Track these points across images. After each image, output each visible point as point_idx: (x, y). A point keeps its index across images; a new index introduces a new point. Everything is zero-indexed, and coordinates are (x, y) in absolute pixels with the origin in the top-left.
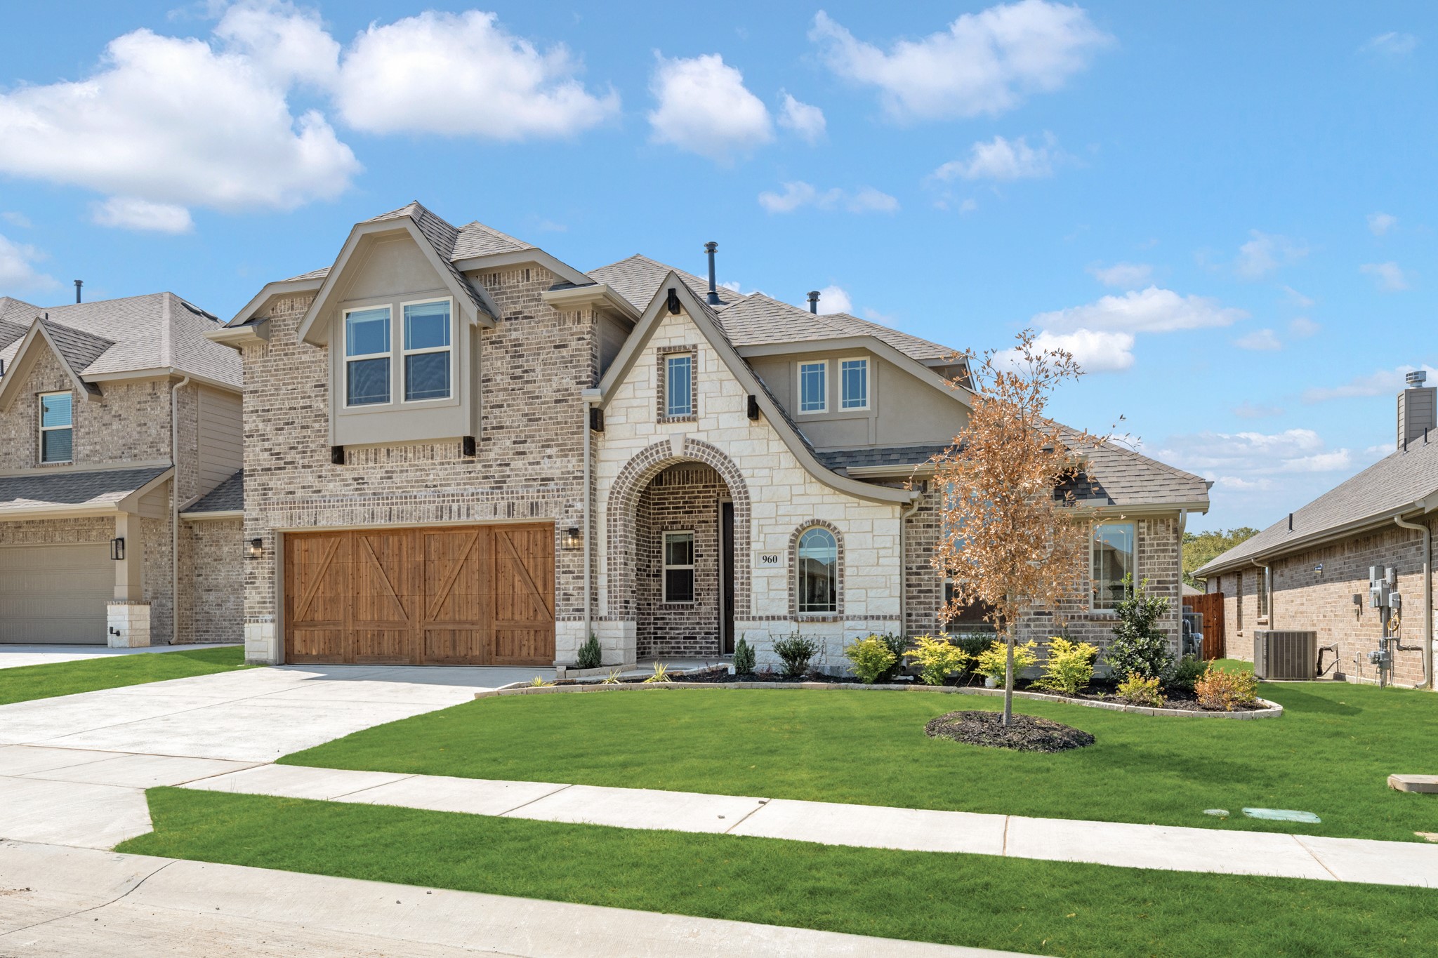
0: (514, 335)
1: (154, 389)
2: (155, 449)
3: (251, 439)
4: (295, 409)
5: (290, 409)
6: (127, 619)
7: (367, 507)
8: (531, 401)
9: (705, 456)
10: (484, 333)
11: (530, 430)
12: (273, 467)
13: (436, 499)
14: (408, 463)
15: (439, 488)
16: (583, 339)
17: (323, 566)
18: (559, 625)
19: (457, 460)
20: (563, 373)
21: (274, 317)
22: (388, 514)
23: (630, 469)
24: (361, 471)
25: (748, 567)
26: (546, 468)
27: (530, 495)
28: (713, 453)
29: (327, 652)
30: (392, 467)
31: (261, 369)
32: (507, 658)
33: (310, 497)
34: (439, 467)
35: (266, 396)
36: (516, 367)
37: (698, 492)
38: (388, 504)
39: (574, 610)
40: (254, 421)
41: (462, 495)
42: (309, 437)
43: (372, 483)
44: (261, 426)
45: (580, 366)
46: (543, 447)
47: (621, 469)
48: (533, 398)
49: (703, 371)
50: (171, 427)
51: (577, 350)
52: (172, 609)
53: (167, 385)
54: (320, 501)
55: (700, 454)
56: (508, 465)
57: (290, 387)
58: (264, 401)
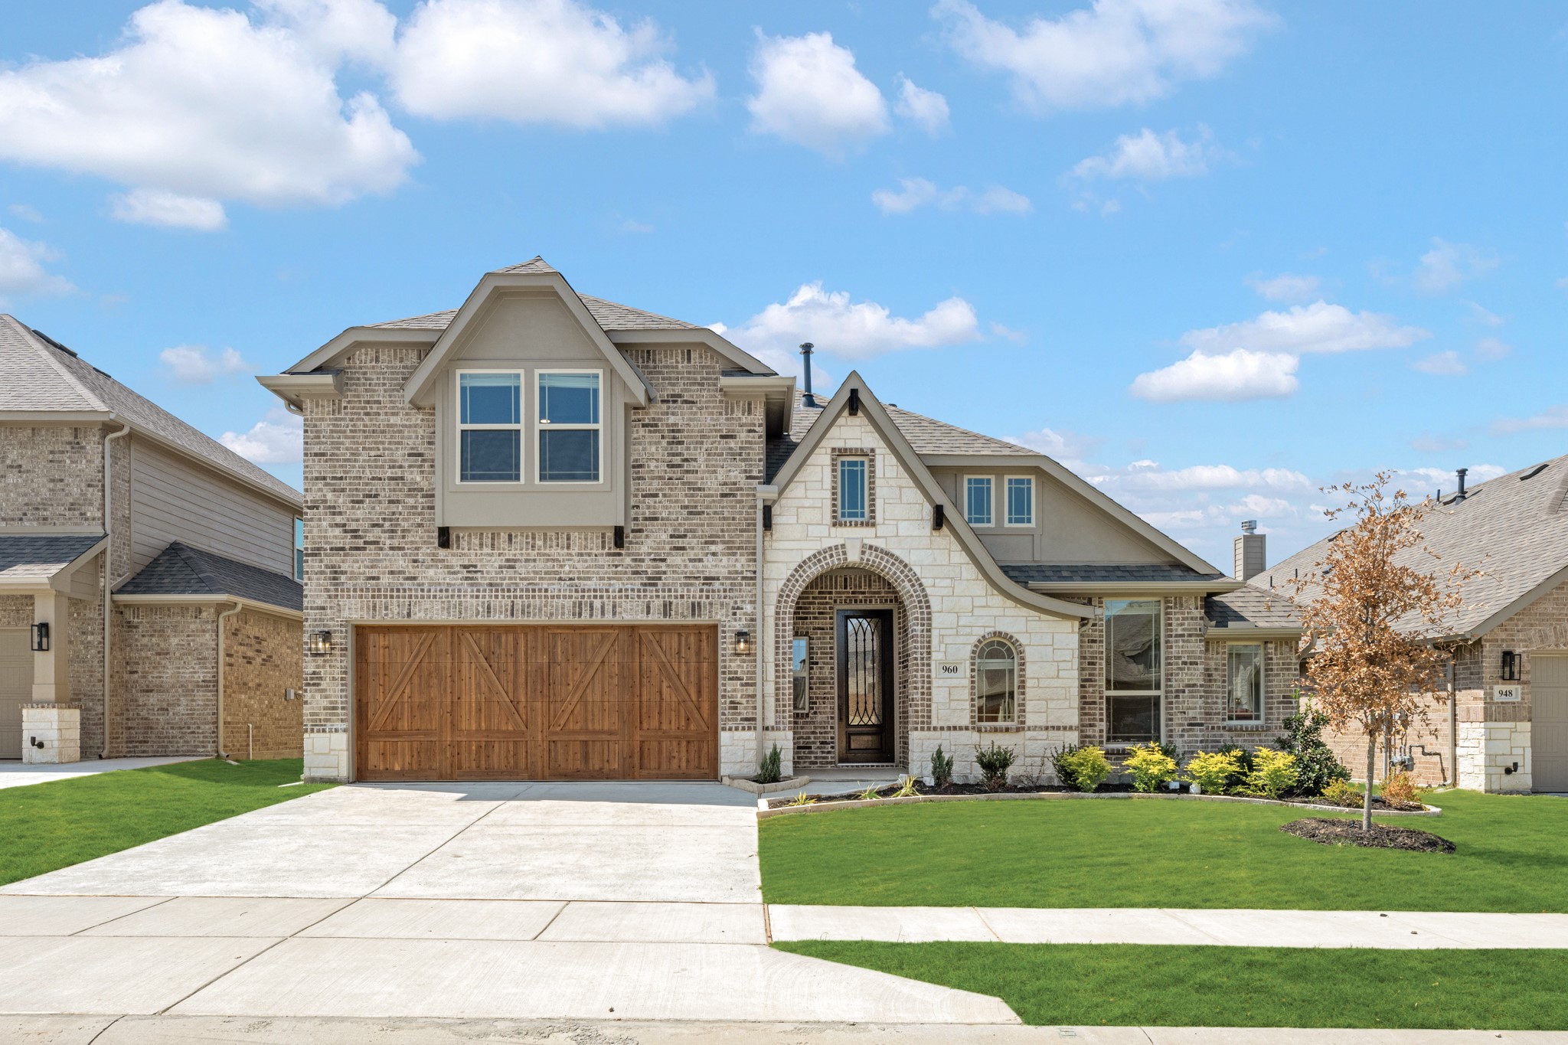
0: (672, 419)
1: (76, 437)
2: (77, 513)
3: (315, 510)
4: (380, 479)
5: (373, 478)
6: (55, 726)
7: (481, 599)
8: (692, 492)
9: (884, 563)
10: (635, 414)
11: (690, 525)
12: (347, 547)
13: (574, 594)
14: (536, 551)
15: (576, 581)
16: (755, 431)
17: (410, 666)
18: (725, 737)
19: (600, 551)
20: (730, 465)
21: (350, 368)
22: (509, 608)
23: (801, 572)
24: (473, 557)
25: (929, 677)
26: (710, 566)
27: (691, 594)
28: (892, 560)
29: (415, 767)
30: (515, 555)
31: (331, 427)
32: (654, 772)
33: (401, 584)
34: (576, 558)
35: (338, 461)
36: (674, 455)
37: (813, 598)
38: (509, 597)
39: (742, 719)
40: (320, 490)
41: (607, 591)
42: (400, 514)
43: (488, 572)
44: (330, 496)
45: (751, 460)
46: (706, 543)
47: (790, 572)
48: (694, 489)
49: (882, 476)
50: (103, 486)
51: (746, 442)
52: (103, 714)
53: (98, 434)
54: (416, 590)
55: (878, 560)
56: (664, 560)
57: (373, 453)
58: (335, 467)
